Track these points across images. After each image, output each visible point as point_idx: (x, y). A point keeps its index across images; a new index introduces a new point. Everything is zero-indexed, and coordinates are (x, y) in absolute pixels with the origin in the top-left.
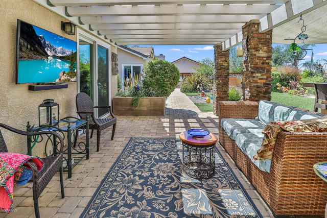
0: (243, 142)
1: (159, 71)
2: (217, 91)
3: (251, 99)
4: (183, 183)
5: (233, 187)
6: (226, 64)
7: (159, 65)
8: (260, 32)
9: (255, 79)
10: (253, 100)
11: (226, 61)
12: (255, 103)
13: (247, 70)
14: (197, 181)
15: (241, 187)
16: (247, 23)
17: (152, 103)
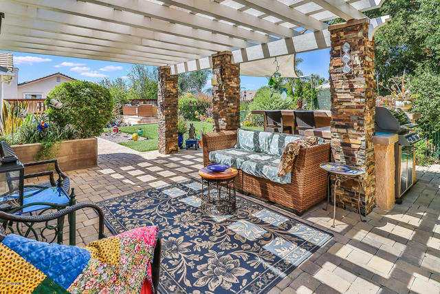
0: (255, 167)
1: (89, 99)
2: (166, 123)
3: (227, 129)
4: (221, 222)
5: (258, 209)
6: (174, 91)
7: (88, 90)
8: (232, 63)
9: (229, 108)
10: (228, 130)
11: (174, 87)
12: (232, 133)
13: (222, 99)
14: (229, 217)
15: (263, 207)
16: (219, 52)
17: (77, 149)
